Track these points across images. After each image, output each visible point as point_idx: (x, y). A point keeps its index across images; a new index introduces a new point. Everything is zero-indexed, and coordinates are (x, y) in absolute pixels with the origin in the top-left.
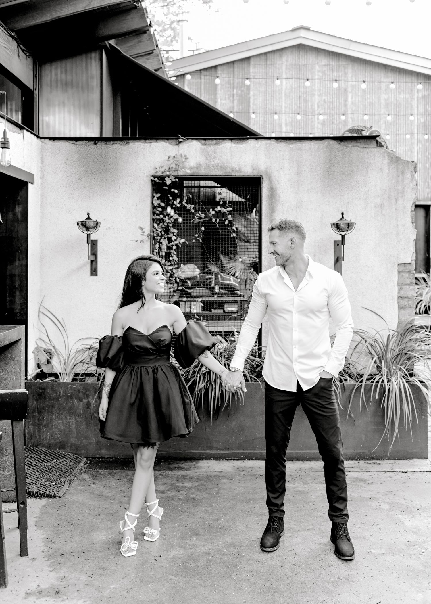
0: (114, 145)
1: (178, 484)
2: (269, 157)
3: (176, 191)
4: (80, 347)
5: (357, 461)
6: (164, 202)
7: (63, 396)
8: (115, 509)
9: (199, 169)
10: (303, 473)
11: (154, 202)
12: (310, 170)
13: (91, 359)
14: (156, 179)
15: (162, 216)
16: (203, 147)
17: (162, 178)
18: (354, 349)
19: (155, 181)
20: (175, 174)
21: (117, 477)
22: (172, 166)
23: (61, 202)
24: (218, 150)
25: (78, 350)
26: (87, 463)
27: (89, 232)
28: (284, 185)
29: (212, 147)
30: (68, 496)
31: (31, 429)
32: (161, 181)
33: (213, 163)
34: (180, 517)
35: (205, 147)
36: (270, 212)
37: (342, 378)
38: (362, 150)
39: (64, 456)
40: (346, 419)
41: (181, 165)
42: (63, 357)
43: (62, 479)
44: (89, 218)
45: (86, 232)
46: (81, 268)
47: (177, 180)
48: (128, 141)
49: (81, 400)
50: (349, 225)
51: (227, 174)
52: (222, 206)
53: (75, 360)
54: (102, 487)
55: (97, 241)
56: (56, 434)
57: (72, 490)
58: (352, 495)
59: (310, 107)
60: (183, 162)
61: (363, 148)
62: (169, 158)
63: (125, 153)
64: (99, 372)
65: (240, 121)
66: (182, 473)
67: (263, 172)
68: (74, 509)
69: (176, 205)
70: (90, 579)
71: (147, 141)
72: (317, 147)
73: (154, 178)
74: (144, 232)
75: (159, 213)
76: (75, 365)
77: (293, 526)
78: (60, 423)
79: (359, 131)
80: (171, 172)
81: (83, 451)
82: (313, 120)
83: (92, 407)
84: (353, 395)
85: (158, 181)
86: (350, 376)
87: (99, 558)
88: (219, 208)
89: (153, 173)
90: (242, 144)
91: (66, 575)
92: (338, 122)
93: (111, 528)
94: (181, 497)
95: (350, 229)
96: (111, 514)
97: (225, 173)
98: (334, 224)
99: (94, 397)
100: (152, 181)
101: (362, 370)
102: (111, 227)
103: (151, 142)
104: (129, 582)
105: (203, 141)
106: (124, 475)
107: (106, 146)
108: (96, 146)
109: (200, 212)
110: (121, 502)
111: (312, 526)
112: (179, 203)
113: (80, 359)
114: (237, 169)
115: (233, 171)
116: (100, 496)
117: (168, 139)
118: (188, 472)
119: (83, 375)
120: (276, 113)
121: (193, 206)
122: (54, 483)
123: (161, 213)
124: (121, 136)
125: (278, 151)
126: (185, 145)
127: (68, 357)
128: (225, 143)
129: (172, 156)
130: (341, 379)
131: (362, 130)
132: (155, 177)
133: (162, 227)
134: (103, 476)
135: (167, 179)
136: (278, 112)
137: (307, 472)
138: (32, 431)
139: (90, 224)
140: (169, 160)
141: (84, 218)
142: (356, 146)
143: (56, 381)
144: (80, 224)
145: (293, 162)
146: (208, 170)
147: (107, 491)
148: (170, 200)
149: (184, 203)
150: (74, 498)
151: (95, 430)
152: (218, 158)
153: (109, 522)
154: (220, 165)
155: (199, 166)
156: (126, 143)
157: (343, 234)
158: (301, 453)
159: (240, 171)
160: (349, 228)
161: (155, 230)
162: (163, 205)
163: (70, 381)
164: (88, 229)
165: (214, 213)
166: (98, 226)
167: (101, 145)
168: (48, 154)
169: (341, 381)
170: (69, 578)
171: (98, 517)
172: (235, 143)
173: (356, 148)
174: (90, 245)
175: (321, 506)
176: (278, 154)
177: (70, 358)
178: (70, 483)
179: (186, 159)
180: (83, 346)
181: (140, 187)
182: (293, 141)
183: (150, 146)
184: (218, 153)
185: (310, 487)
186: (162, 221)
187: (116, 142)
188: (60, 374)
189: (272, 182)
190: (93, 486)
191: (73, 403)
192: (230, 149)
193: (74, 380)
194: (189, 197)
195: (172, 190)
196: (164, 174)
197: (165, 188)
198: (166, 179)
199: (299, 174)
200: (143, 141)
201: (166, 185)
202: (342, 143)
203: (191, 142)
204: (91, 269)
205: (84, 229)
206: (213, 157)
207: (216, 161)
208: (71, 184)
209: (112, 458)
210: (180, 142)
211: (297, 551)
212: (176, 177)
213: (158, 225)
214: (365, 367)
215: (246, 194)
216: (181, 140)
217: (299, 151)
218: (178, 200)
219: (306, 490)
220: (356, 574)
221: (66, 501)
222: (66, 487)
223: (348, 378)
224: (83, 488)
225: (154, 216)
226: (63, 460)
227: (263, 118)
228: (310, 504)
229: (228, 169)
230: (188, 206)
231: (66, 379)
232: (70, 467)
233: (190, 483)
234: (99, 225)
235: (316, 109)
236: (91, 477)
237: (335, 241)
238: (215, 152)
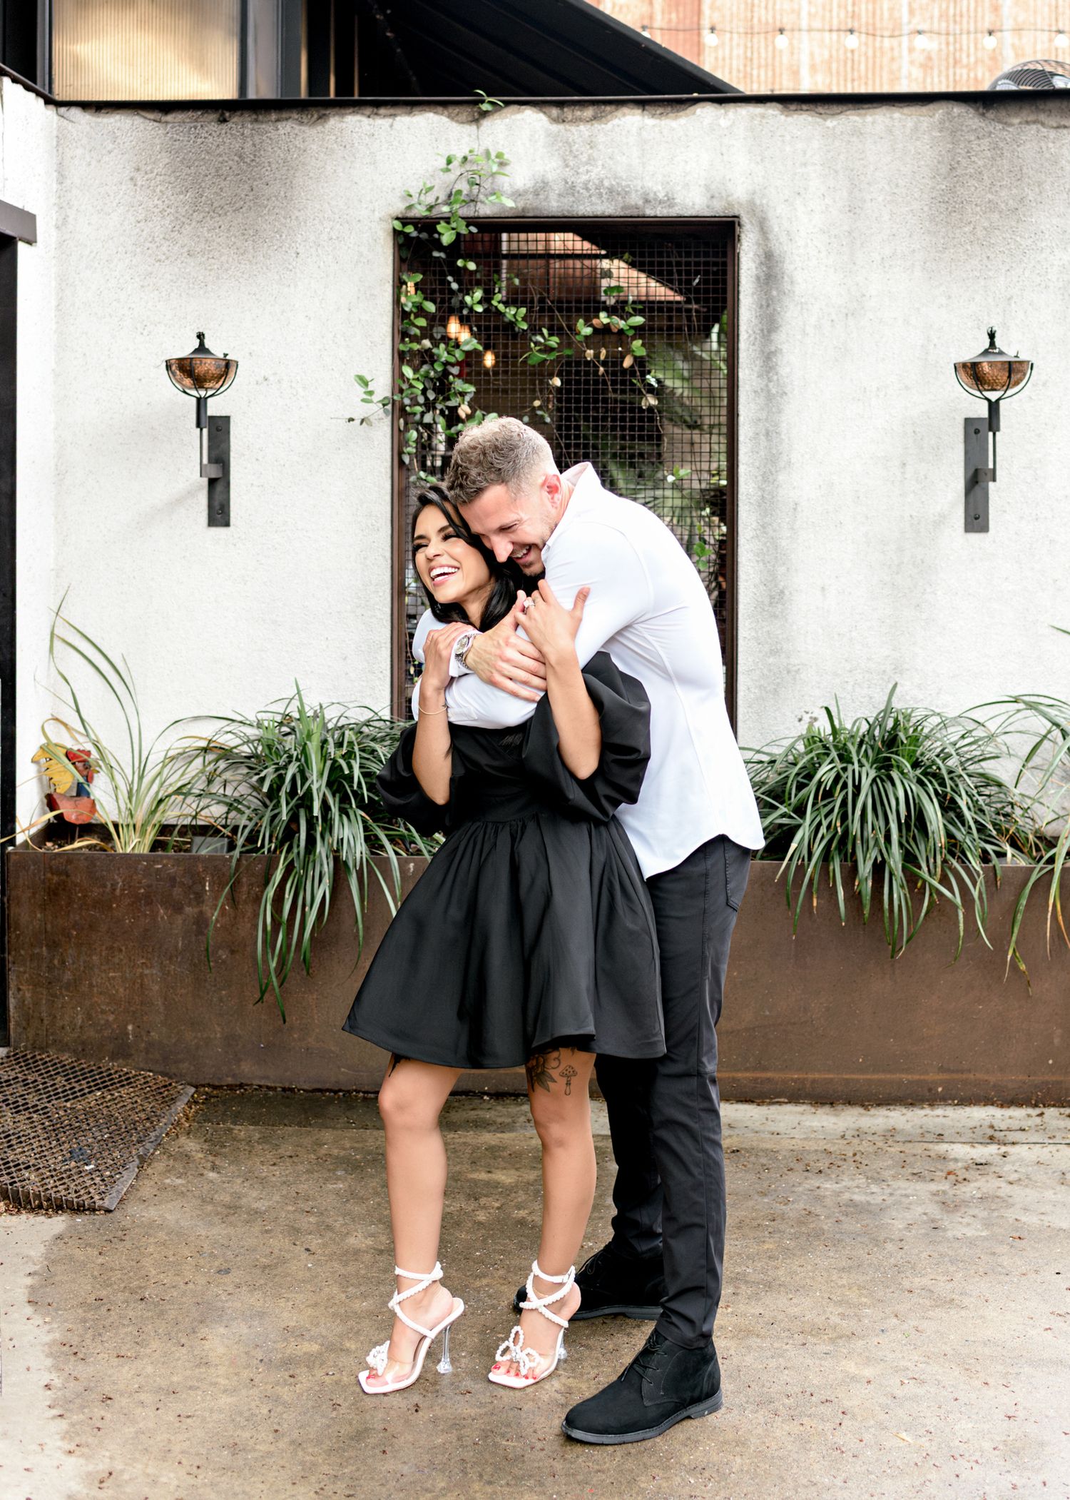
0: (280, 125)
1: (475, 1176)
2: (759, 159)
3: (472, 266)
4: (177, 745)
5: (1038, 1111)
6: (434, 301)
7: (122, 895)
8: (276, 1251)
9: (541, 197)
10: (865, 1146)
11: (403, 299)
12: (889, 198)
13: (210, 782)
14: (410, 229)
15: (427, 343)
16: (555, 128)
17: (428, 225)
18: (1028, 760)
19: (407, 235)
20: (468, 211)
21: (286, 1149)
22: (457, 187)
23: (118, 301)
24: (601, 138)
25: (171, 753)
26: (196, 1103)
27: (202, 393)
28: (806, 245)
29: (582, 127)
30: (133, 1209)
31: (28, 995)
32: (424, 236)
33: (584, 178)
34: (478, 1283)
35: (561, 127)
36: (762, 330)
37: (989, 848)
38: (1052, 134)
39: (128, 1081)
40: (1000, 978)
41: (487, 185)
42: (125, 777)
43: (117, 1154)
44: (202, 349)
45: (194, 392)
46: (179, 501)
47: (474, 230)
48: (323, 112)
49: (178, 909)
50: (1014, 371)
51: (628, 213)
52: (612, 311)
53: (162, 785)
54: (239, 1181)
55: (228, 418)
56: (103, 1012)
57: (147, 1189)
58: (1023, 1219)
59: (886, 15)
60: (493, 175)
61: (1058, 127)
62: (449, 162)
63: (314, 147)
64: (234, 823)
65: (672, 49)
66: (488, 1138)
67: (740, 204)
68: (151, 1250)
69: (471, 309)
70: (191, 1480)
71: (382, 111)
72: (910, 124)
73: (404, 225)
74: (371, 393)
75: (418, 332)
76: (161, 801)
77: (835, 1319)
78: (114, 978)
79: (1047, 76)
80: (456, 206)
81: (184, 1066)
82: (896, 53)
83: (211, 931)
84: (1024, 902)
85: (415, 234)
86: (1014, 844)
87: (221, 1411)
88: (603, 318)
89: (399, 208)
90: (676, 118)
91: (118, 1465)
92: (972, 59)
93: (262, 1315)
94: (481, 1216)
95: (1017, 383)
96: (265, 1267)
97: (622, 208)
98: (964, 365)
99: (216, 898)
100: (396, 233)
101: (1054, 824)
102: (271, 378)
103: (395, 115)
104: (312, 1494)
105: (555, 111)
106: (307, 1141)
107: (256, 126)
108: (224, 126)
109: (545, 331)
110: (298, 1230)
111: (895, 1320)
112: (480, 302)
113: (175, 781)
114: (661, 195)
115: (647, 201)
116: (233, 1208)
117: (444, 104)
118: (507, 1137)
119: (184, 830)
120: (781, 31)
121: (523, 310)
122: (92, 1166)
123: (426, 333)
124: (303, 94)
125: (788, 138)
126: (498, 121)
127: (141, 778)
128: (624, 115)
129: (460, 156)
130: (985, 852)
131: (1053, 74)
132: (404, 221)
133: (427, 376)
134: (243, 1146)
135: (441, 227)
136: (788, 27)
137: (880, 1144)
138: (28, 1001)
139: (206, 366)
140: (448, 170)
141: (186, 348)
142: (1035, 122)
143: (103, 850)
144: (174, 368)
145: (836, 172)
146: (572, 199)
147: (255, 1194)
148: (452, 292)
149: (494, 303)
150: (152, 1213)
151: (221, 1000)
152: (600, 163)
153: (258, 1294)
154: (606, 183)
155: (542, 187)
156: (316, 116)
157: (993, 396)
158: (858, 1080)
159: (670, 201)
160: (1014, 378)
161: (405, 386)
162: (431, 307)
163: (144, 849)
164: (199, 382)
165: (588, 331)
166: (231, 375)
167: (240, 125)
168: (79, 152)
169: (985, 857)
170: (126, 1477)
171: (226, 1279)
172: (653, 116)
173: (1034, 127)
174: (205, 431)
175: (924, 1255)
176: (788, 149)
177: (146, 781)
178: (140, 1167)
179: (502, 164)
180: (186, 743)
181: (361, 255)
182: (836, 108)
183: (391, 126)
184: (601, 147)
185: (888, 1191)
186: (428, 357)
187: (285, 115)
188: (116, 826)
189: (771, 237)
190: (212, 1175)
191: (154, 915)
192: (639, 134)
193: (156, 846)
194: (513, 283)
195: (460, 263)
196: (434, 213)
197: (436, 254)
198: (439, 228)
199: (853, 210)
200: (368, 111)
201: (440, 247)
202: (991, 114)
203: (519, 112)
204: (210, 506)
205: (188, 381)
206: (584, 158)
207: (596, 173)
208: (148, 245)
209: (274, 1089)
210: (484, 114)
211: (847, 1404)
212: (470, 221)
213: (416, 371)
214: (1062, 813)
215: (688, 273)
216: (485, 107)
217: (854, 139)
218: (478, 294)
219: (878, 1200)
220: (1040, 1485)
221: (127, 1222)
222: (127, 1178)
223: (1009, 851)
224: (179, 1181)
225: (402, 341)
226: (123, 1091)
227: (741, 51)
228: (889, 1246)
229: (633, 195)
230: (510, 312)
231: (133, 844)
232: (143, 1115)
233: (513, 1172)
234: (232, 369)
235: (905, 18)
236: (205, 1146)
237: (968, 422)
238: (592, 145)
